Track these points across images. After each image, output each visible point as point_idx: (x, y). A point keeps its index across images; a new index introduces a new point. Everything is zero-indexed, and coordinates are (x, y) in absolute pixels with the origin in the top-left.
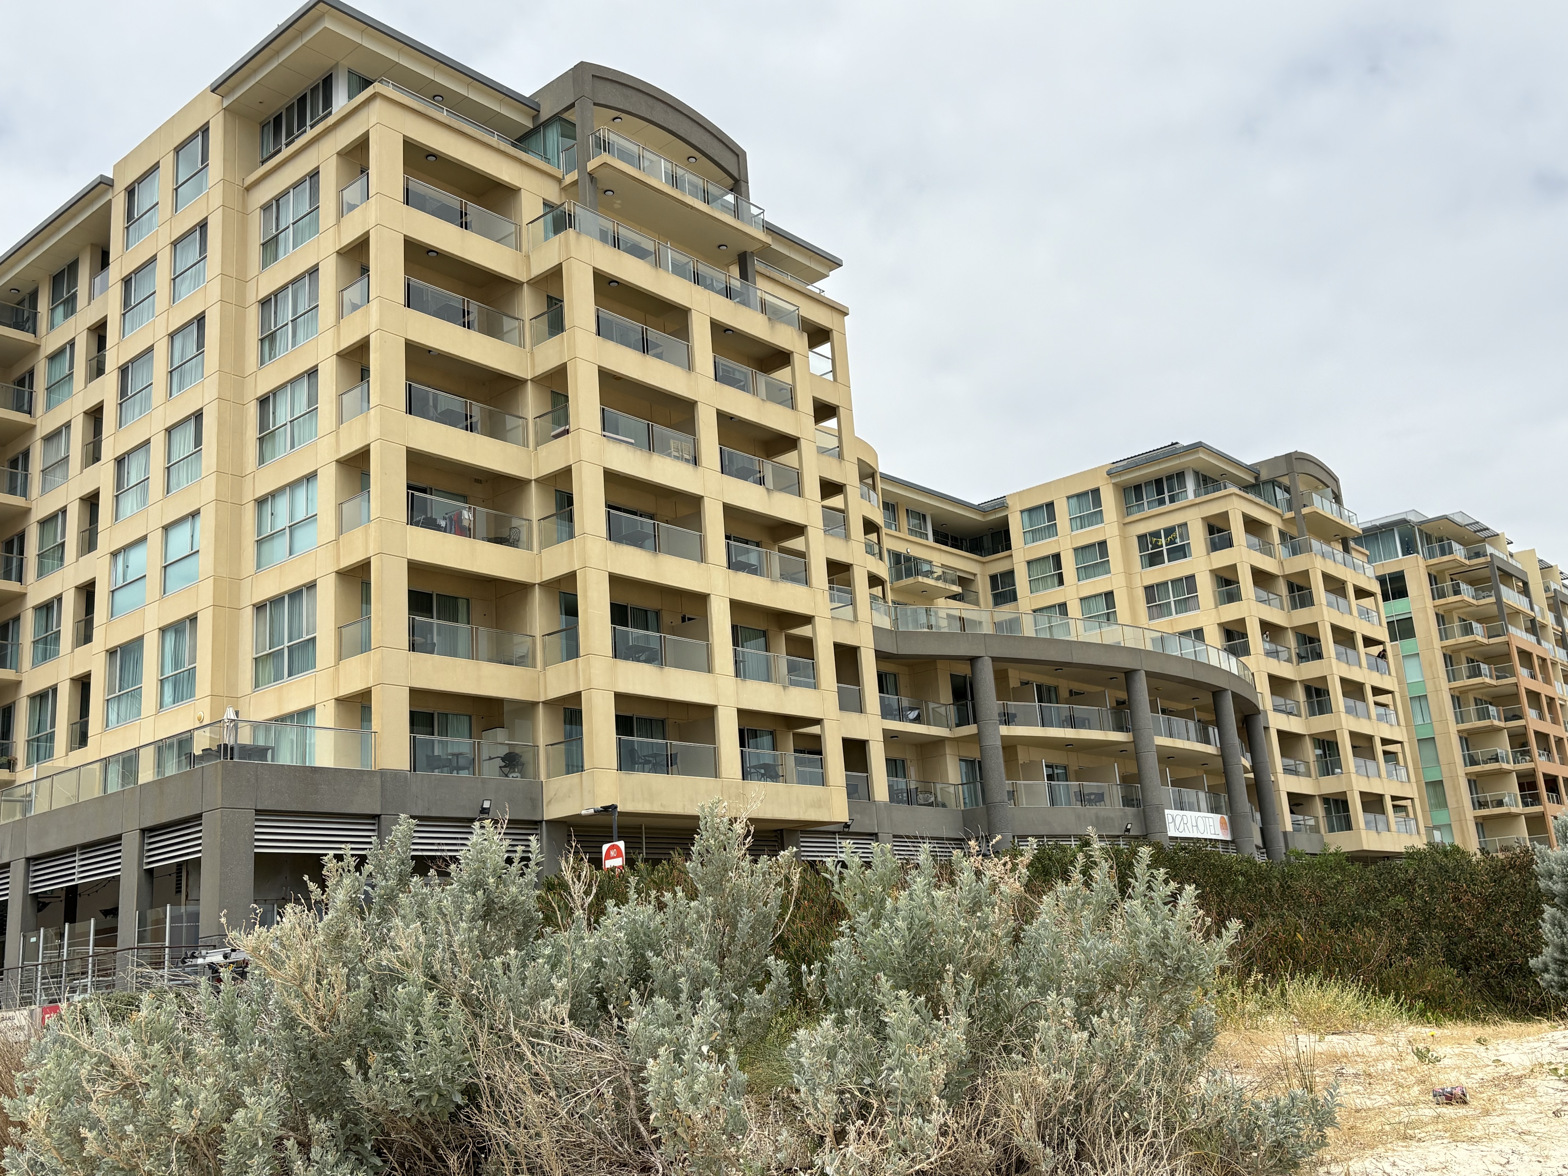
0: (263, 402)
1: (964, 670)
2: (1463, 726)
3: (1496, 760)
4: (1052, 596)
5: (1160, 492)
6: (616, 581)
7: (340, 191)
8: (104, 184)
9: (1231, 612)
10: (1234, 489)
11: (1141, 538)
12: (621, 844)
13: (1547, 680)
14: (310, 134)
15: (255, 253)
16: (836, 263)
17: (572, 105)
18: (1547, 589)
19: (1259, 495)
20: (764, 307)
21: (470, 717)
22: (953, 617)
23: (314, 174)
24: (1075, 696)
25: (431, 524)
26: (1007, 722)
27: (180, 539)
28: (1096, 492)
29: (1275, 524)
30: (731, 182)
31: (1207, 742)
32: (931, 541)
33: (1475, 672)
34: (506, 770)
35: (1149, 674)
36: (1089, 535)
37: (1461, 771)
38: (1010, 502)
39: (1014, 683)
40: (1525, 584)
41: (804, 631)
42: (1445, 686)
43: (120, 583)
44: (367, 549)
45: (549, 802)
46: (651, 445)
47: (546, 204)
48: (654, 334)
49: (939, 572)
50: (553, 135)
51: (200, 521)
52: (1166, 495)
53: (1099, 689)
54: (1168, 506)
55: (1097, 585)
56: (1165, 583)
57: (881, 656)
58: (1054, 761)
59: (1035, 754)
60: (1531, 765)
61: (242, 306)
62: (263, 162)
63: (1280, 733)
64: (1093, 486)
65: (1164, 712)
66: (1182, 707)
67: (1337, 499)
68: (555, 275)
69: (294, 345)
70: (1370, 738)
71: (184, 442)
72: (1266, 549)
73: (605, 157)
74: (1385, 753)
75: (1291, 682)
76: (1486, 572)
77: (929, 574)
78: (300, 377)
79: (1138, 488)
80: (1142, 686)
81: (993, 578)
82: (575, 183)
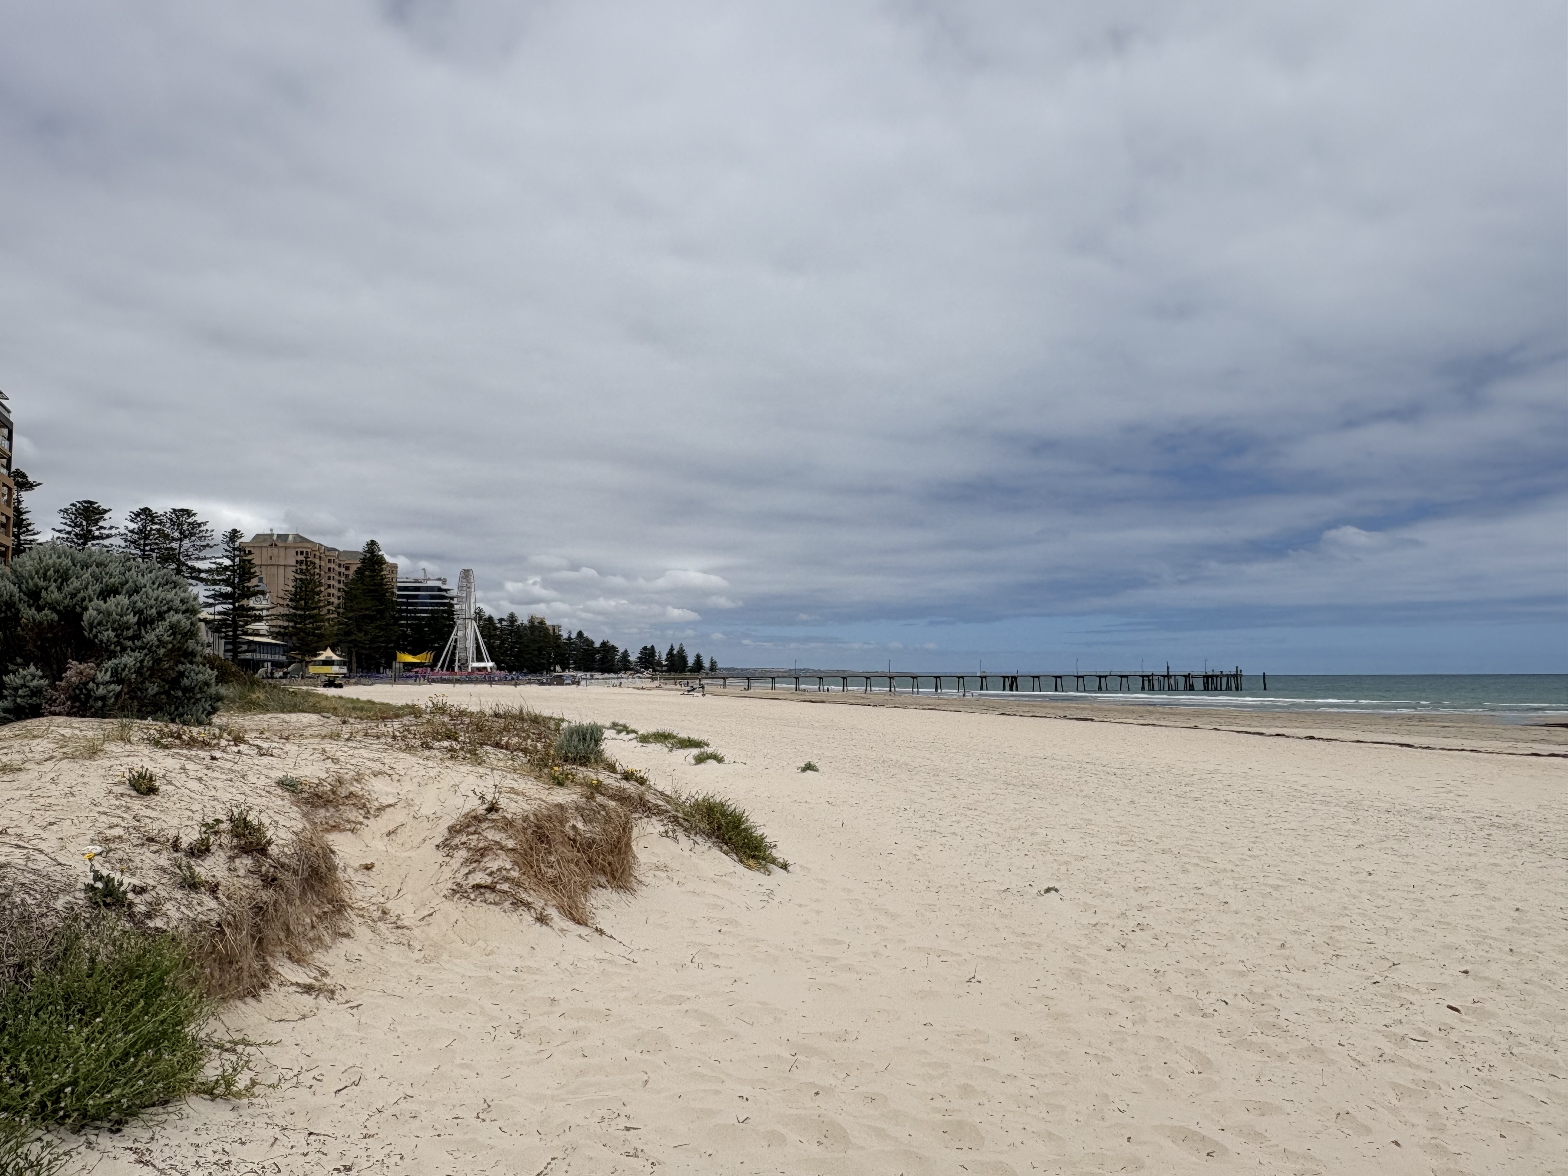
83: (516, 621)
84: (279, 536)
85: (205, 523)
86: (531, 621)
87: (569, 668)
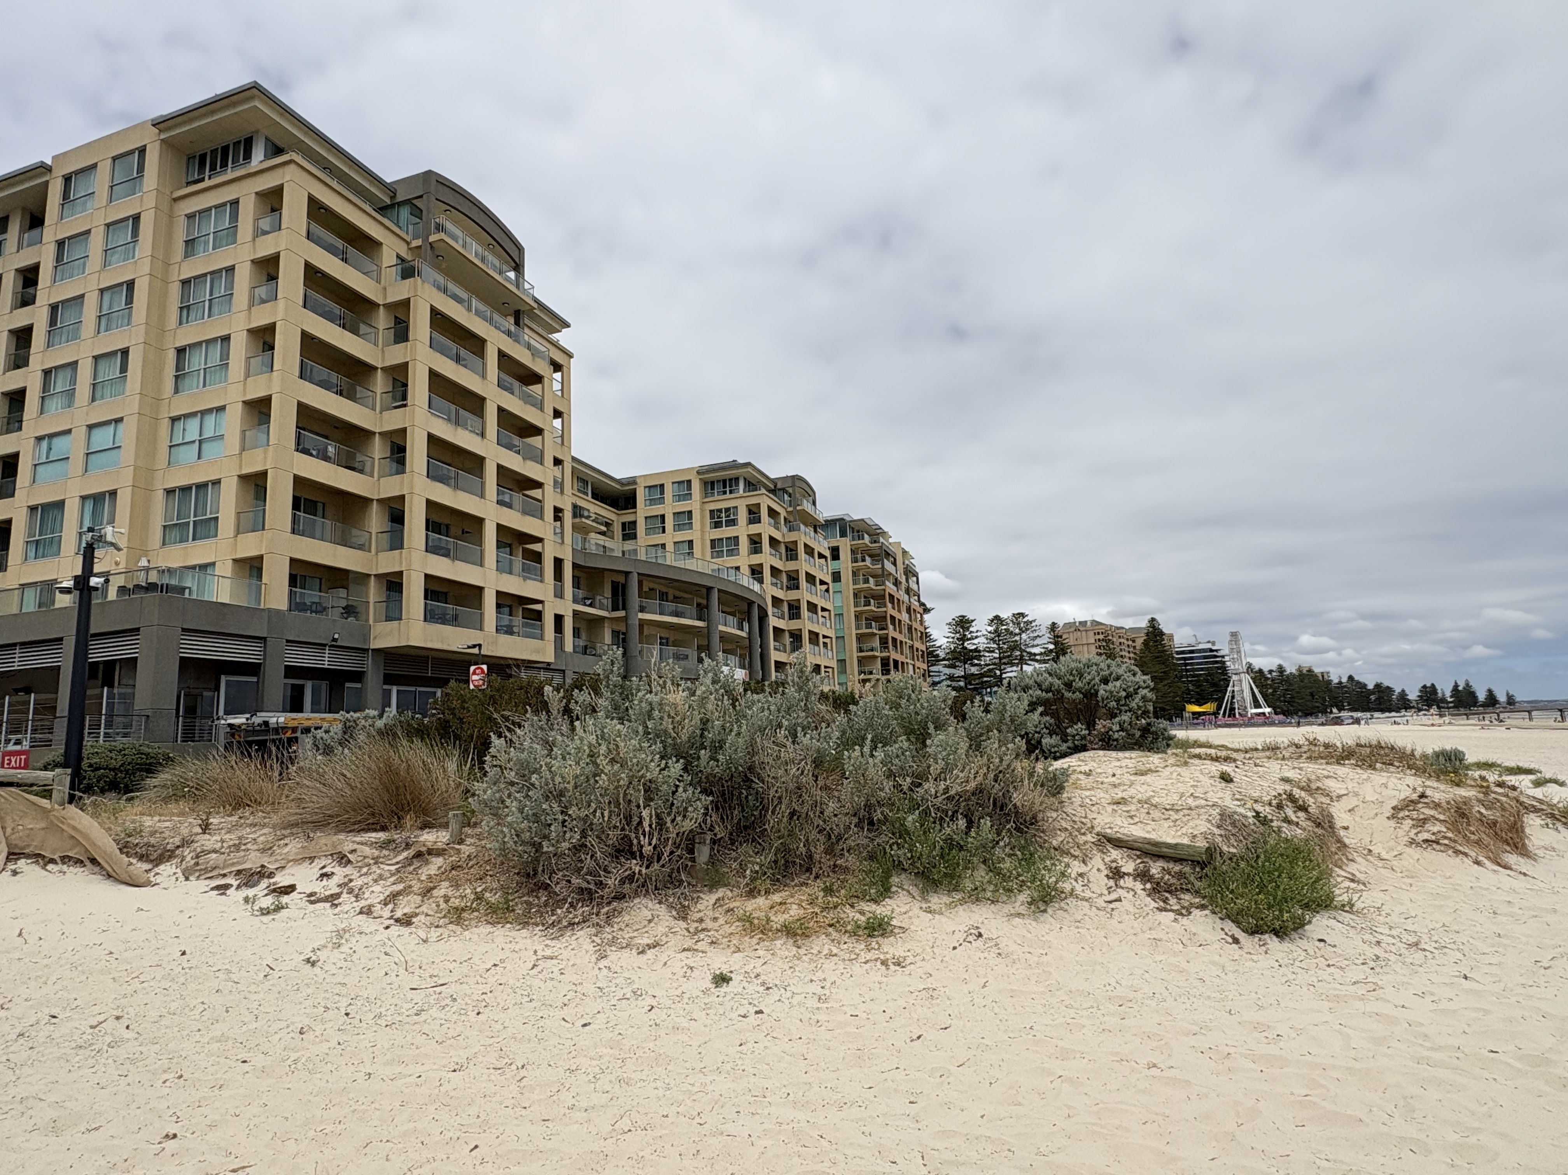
0: (181, 351)
1: (621, 579)
2: (859, 632)
3: (872, 650)
4: (658, 539)
5: (725, 487)
6: (430, 504)
7: (256, 220)
8: (42, 169)
9: (756, 559)
10: (763, 491)
11: (712, 512)
12: (485, 667)
13: (899, 611)
14: (230, 175)
15: (179, 247)
16: (567, 325)
17: (421, 197)
18: (904, 563)
19: (775, 495)
20: (529, 347)
21: (321, 579)
22: (600, 545)
23: (235, 203)
24: (676, 599)
25: (306, 452)
26: (641, 611)
27: (103, 438)
28: (689, 482)
29: (783, 513)
30: (514, 265)
31: (742, 630)
32: (589, 498)
33: (867, 604)
34: (345, 615)
35: (719, 590)
36: (683, 506)
37: (855, 654)
38: (638, 481)
39: (645, 589)
40: (895, 559)
41: (537, 547)
42: (853, 609)
43: (44, 460)
44: (265, 465)
45: (375, 638)
46: (457, 422)
47: (398, 256)
48: (463, 352)
49: (594, 516)
50: (405, 212)
51: (121, 427)
52: (728, 489)
53: (690, 596)
54: (728, 496)
55: (684, 535)
56: (722, 539)
57: (575, 566)
58: (663, 635)
59: (653, 631)
60: (888, 654)
61: (166, 282)
62: (189, 184)
63: (774, 628)
64: (688, 478)
65: (723, 612)
66: (729, 610)
67: (814, 503)
68: (405, 304)
69: (209, 316)
70: (817, 634)
71: (111, 370)
72: (777, 527)
73: (442, 236)
74: (824, 643)
75: (782, 601)
76: (878, 552)
77: (588, 517)
78: (215, 340)
79: (713, 483)
80: (715, 596)
81: (624, 524)
82: (419, 247)
83: (1285, 671)
84: (1080, 623)
85: (1034, 621)
86: (1300, 669)
87: (1344, 710)
